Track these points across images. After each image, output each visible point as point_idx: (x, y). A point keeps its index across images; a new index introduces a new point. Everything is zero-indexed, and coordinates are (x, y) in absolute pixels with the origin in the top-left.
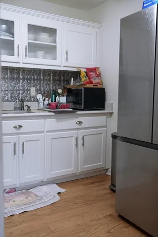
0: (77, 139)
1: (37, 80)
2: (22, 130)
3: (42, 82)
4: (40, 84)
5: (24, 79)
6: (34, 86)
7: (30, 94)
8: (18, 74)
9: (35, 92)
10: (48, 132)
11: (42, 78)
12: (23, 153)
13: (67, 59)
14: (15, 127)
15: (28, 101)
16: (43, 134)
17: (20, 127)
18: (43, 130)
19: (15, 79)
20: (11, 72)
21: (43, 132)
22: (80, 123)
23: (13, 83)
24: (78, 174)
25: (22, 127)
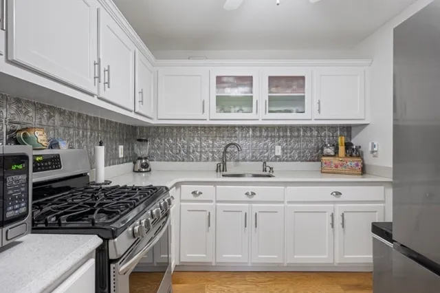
0: (332, 216)
1: (283, 137)
2: (255, 198)
3: (289, 139)
4: (286, 141)
5: (267, 137)
6: (279, 145)
7: (274, 153)
8: (261, 131)
9: (280, 151)
10: (289, 202)
11: (289, 134)
12: (256, 227)
13: (319, 110)
14: (247, 194)
15: (271, 161)
16: (283, 205)
17: (253, 194)
18: (282, 200)
19: (257, 137)
20: (253, 130)
21: (283, 202)
22: (338, 194)
23: (255, 142)
24: (335, 265)
25: (255, 194)
